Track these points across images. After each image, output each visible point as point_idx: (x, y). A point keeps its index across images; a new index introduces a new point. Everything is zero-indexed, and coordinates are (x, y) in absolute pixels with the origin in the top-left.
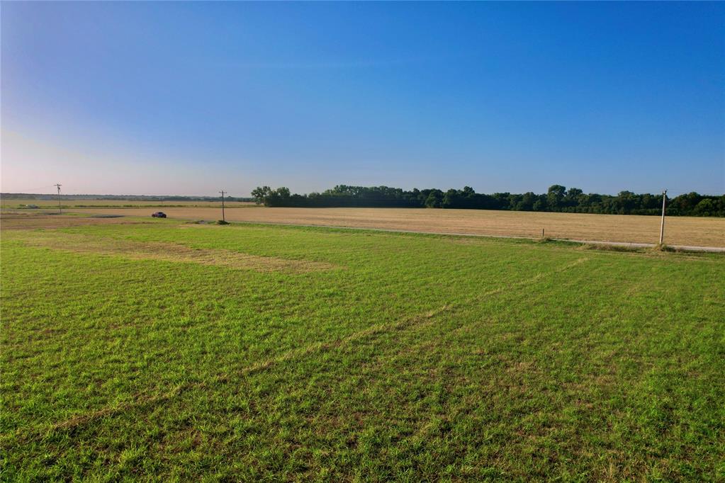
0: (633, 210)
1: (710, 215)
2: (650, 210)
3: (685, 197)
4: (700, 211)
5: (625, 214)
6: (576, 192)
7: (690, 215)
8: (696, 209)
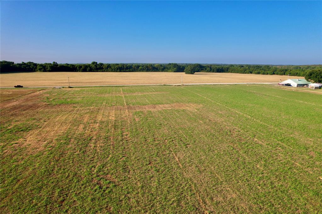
1: (142, 71)
4: (140, 70)
7: (137, 71)
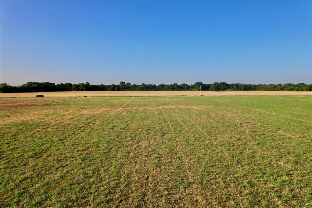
0: (148, 90)
1: (168, 90)
2: (152, 89)
3: (161, 85)
5: (146, 91)
6: (129, 84)
7: (162, 90)
8: (164, 89)
